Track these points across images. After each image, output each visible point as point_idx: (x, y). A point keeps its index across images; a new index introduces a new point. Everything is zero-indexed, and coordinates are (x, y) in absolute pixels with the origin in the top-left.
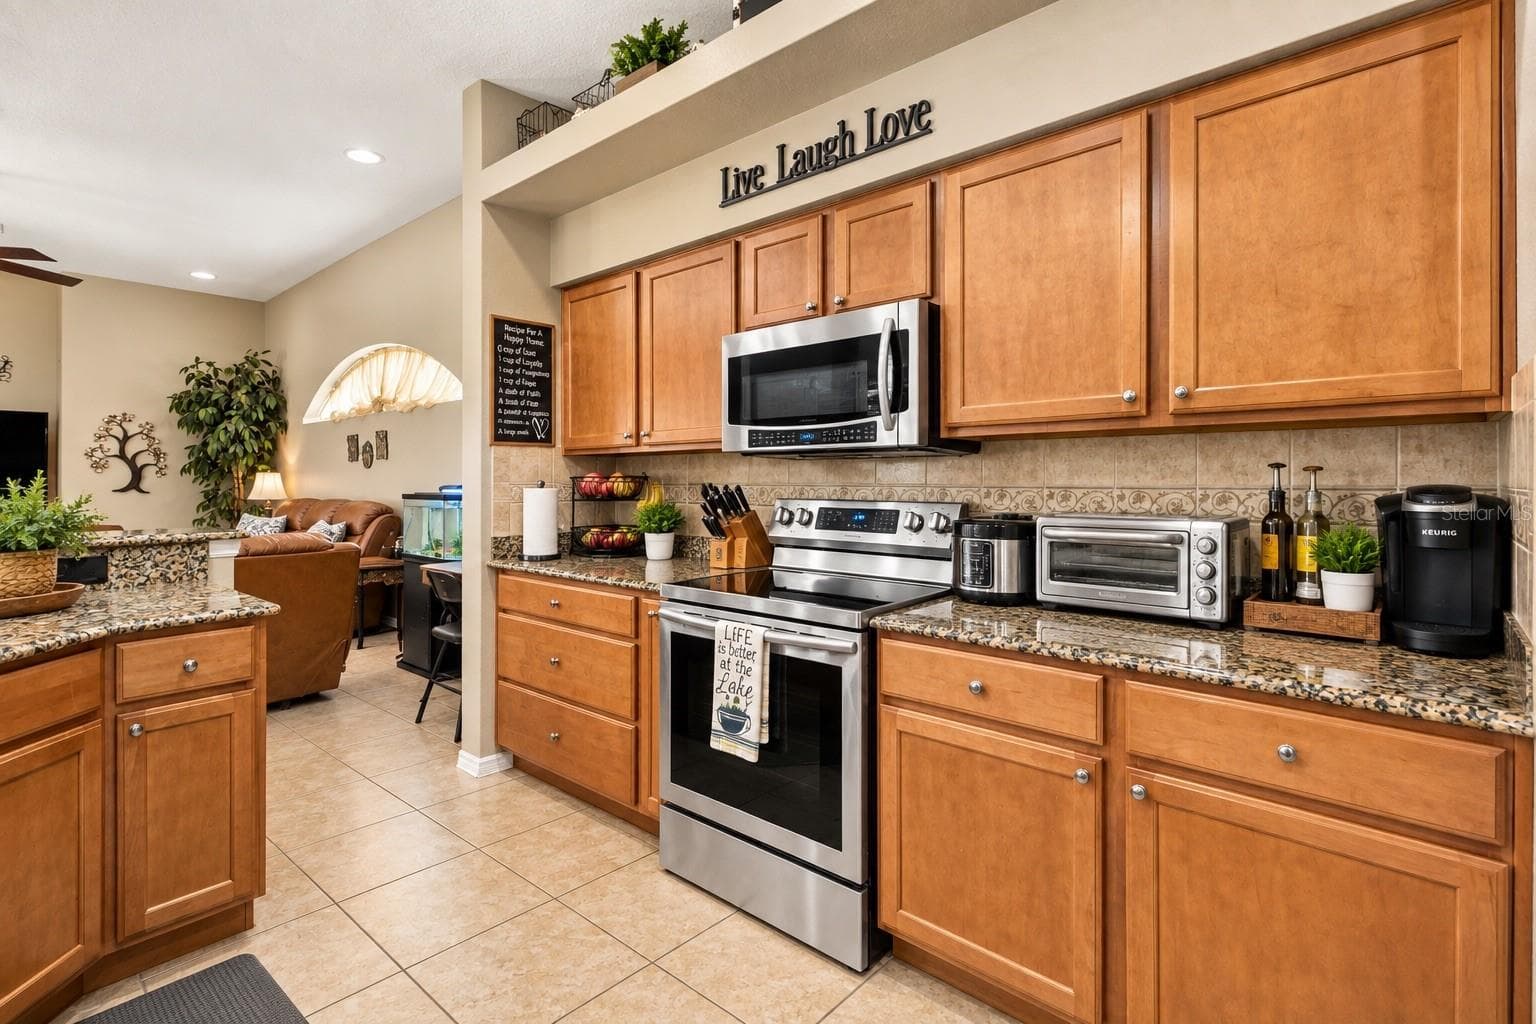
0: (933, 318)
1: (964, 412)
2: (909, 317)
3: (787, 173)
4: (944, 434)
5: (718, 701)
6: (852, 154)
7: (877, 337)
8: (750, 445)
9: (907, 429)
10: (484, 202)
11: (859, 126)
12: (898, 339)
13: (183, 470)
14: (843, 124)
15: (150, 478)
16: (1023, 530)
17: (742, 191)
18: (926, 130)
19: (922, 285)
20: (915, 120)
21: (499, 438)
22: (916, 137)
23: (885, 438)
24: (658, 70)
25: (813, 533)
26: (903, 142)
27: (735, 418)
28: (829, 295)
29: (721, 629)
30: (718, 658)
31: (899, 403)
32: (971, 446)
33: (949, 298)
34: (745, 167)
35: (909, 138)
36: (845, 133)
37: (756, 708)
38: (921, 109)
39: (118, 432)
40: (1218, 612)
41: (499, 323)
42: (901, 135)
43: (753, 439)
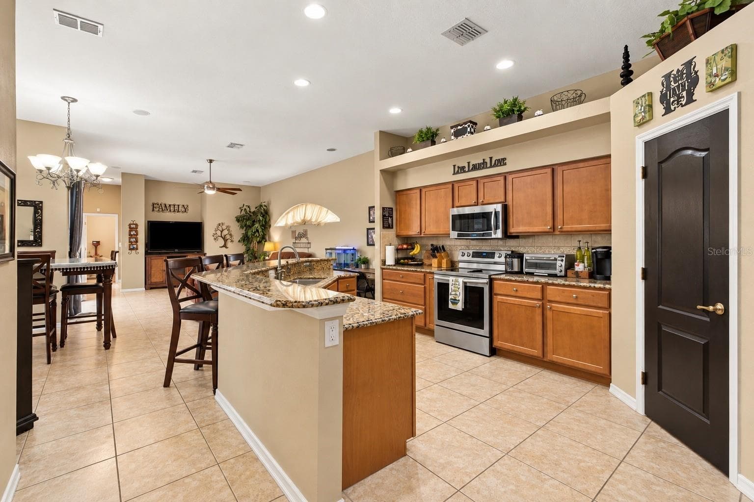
0: (505, 208)
1: (513, 230)
2: (499, 208)
3: (470, 169)
4: (508, 234)
5: (450, 297)
6: (486, 167)
7: (492, 212)
8: (458, 237)
9: (499, 234)
10: (380, 170)
11: (488, 161)
12: (496, 213)
13: (239, 241)
14: (484, 160)
15: (229, 244)
16: (520, 256)
17: (460, 171)
18: (505, 164)
19: (503, 200)
20: (501, 162)
21: (384, 227)
22: (502, 165)
23: (493, 236)
24: (431, 146)
25: (470, 258)
26: (499, 166)
27: (454, 229)
28: (479, 200)
29: (451, 280)
30: (450, 287)
31: (497, 228)
32: (516, 237)
33: (509, 203)
34: (461, 165)
35: (501, 165)
36: (484, 162)
37: (461, 298)
38: (504, 159)
39: (220, 228)
40: (563, 273)
41: (384, 209)
42: (499, 164)
43: (459, 235)
